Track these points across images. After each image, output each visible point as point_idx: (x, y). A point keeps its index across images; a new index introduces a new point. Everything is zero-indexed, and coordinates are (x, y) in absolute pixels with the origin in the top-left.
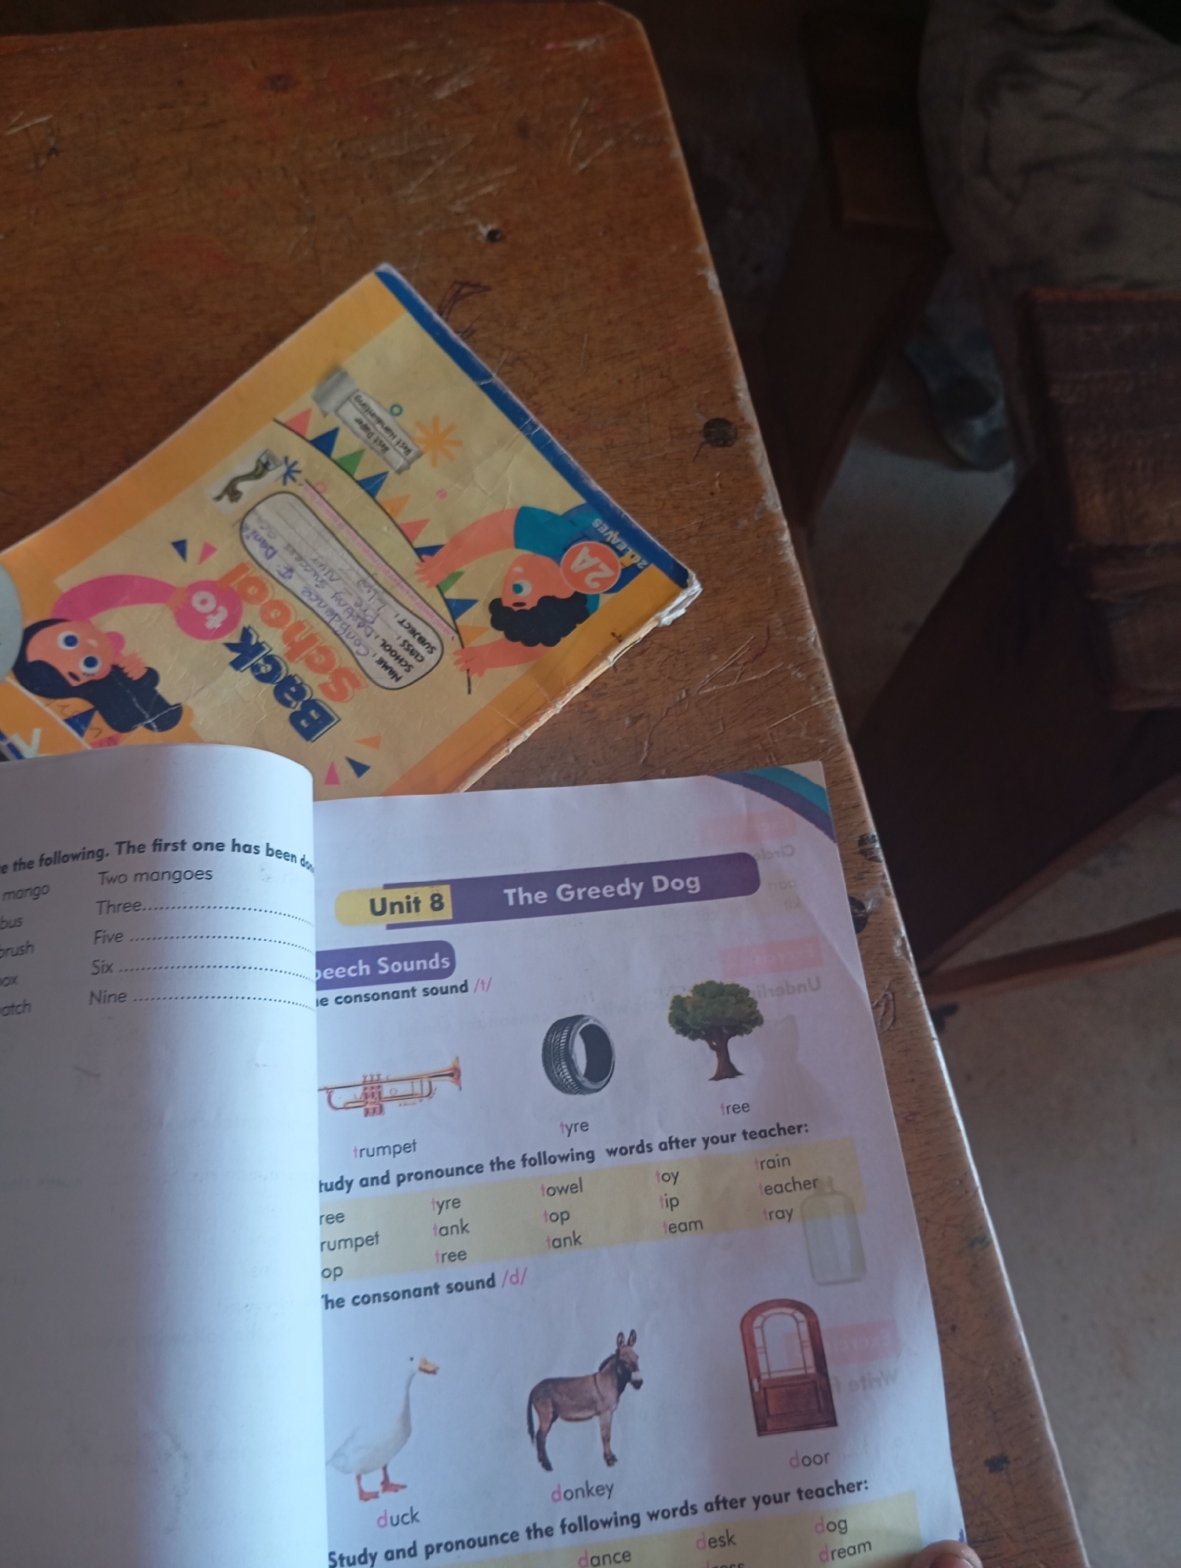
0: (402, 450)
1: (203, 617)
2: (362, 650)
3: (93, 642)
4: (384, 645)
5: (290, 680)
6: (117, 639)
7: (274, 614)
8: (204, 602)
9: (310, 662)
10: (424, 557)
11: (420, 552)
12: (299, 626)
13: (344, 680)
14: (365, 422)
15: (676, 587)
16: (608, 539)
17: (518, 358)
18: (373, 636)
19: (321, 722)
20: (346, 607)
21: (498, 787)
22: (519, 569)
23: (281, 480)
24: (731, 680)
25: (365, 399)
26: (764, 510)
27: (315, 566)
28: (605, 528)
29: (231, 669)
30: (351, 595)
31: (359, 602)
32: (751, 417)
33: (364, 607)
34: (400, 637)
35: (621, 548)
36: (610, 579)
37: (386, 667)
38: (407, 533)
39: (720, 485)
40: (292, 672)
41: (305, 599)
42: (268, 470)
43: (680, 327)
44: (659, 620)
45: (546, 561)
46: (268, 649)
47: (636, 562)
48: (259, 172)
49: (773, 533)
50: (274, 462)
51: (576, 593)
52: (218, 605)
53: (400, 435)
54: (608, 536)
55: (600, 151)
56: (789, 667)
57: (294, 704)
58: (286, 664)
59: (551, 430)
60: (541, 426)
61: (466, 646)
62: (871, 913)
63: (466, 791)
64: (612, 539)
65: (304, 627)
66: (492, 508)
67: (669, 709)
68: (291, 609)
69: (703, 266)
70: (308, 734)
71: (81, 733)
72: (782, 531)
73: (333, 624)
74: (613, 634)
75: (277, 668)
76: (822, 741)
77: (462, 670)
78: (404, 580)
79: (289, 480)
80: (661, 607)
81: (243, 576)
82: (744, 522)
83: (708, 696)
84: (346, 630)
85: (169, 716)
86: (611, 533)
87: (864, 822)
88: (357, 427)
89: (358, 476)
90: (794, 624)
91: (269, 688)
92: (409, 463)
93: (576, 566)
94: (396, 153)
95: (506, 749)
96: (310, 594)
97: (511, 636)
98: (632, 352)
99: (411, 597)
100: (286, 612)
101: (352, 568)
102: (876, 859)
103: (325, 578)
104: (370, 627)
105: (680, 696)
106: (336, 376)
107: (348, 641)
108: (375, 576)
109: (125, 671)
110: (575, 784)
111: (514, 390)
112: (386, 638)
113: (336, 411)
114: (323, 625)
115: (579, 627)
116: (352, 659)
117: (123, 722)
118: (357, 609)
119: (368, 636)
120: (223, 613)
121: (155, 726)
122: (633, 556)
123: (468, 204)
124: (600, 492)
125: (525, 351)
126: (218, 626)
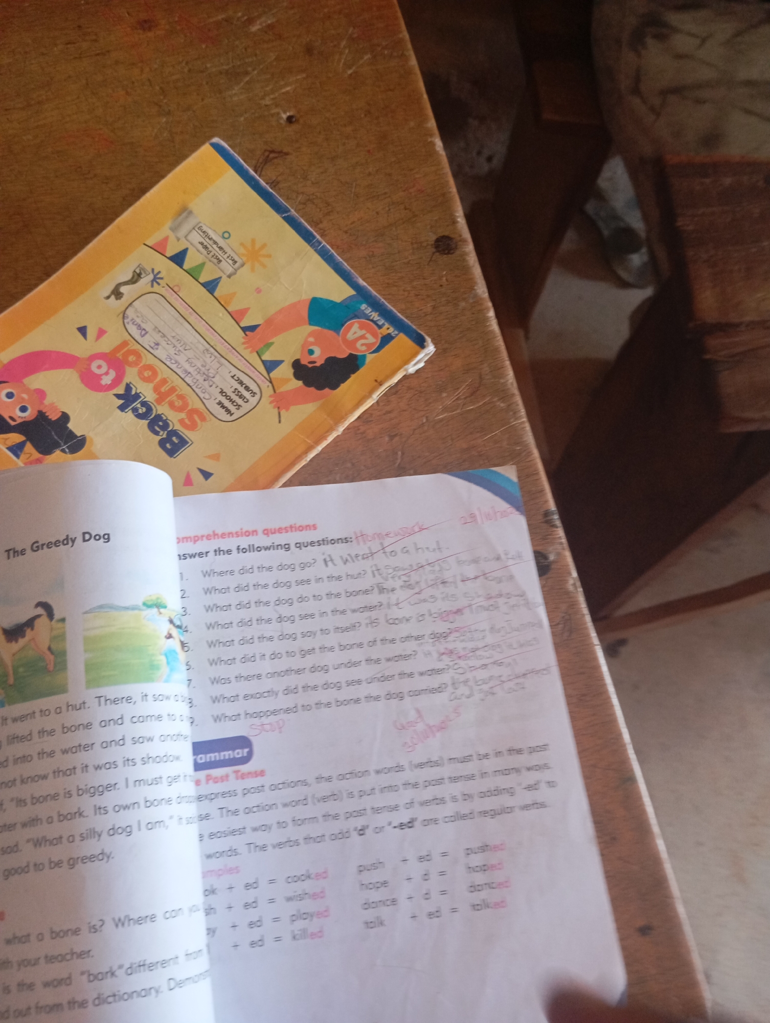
0: (231, 262)
1: (99, 377)
2: (207, 396)
3: (25, 396)
4: (222, 392)
5: (158, 417)
6: (41, 394)
7: (147, 374)
8: (99, 367)
9: (172, 405)
10: (247, 333)
11: (245, 329)
12: (164, 381)
13: (195, 417)
14: (205, 243)
15: (417, 347)
16: (371, 318)
17: (309, 200)
18: (214, 386)
19: (180, 445)
20: (196, 368)
21: (301, 484)
22: (311, 339)
23: (150, 284)
24: (456, 410)
25: (205, 228)
26: (476, 296)
27: (174, 341)
28: (369, 311)
29: (118, 411)
30: (198, 359)
31: (204, 364)
32: (466, 234)
33: (207, 367)
34: (232, 387)
35: (380, 323)
36: (373, 344)
37: (223, 407)
38: (236, 317)
39: (447, 280)
40: (159, 412)
41: (168, 363)
42: (141, 278)
43: (417, 176)
44: (406, 370)
45: (330, 333)
46: (143, 397)
47: (390, 332)
48: (133, 83)
49: (483, 311)
50: (145, 273)
51: (351, 355)
52: (109, 369)
53: (229, 252)
54: (371, 315)
55: (361, 62)
56: (496, 399)
57: (161, 433)
58: (155, 406)
59: (332, 246)
60: (324, 243)
61: (277, 392)
62: (553, 562)
63: (280, 487)
64: (374, 317)
65: (168, 382)
66: (293, 299)
67: (415, 430)
68: (158, 370)
69: (431, 135)
70: (171, 453)
71: (18, 456)
72: (488, 309)
73: (187, 379)
74: (376, 381)
75: (149, 409)
76: (519, 448)
77: (274, 407)
78: (234, 349)
79: (155, 283)
80: (407, 362)
81: (126, 349)
82: (463, 304)
83: (441, 420)
84: (195, 383)
85: (76, 444)
86: (373, 313)
87: (546, 502)
88: (200, 247)
89: (202, 280)
90: (497, 371)
91: (145, 423)
92: (236, 270)
93: (350, 336)
94: (225, 67)
95: (305, 459)
96: (171, 359)
97: (307, 384)
98: (385, 193)
99: (239, 360)
100: (155, 373)
101: (199, 342)
102: (555, 526)
103: (180, 348)
104: (212, 381)
105: (422, 421)
106: (185, 214)
107: (197, 390)
108: (214, 347)
109: (47, 414)
110: (352, 481)
111: (306, 221)
112: (223, 388)
113: (186, 237)
114: (180, 380)
115: (353, 376)
116: (200, 402)
117: (46, 448)
118: (203, 369)
119: (211, 386)
120: (113, 374)
121: (67, 450)
122: (388, 328)
123: (273, 99)
124: (364, 286)
125: (313, 194)
126: (109, 382)
